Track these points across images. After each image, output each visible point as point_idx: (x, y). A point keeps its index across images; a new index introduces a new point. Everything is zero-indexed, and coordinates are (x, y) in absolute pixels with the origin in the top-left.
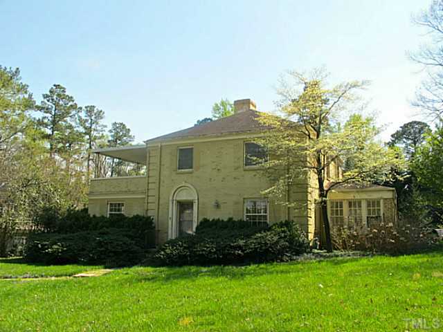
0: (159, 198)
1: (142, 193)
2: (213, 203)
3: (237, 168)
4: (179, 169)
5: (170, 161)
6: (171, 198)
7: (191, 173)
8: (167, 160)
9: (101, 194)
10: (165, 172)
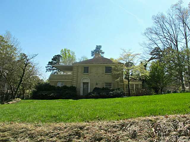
0: (77, 81)
1: (71, 80)
2: (96, 83)
3: (103, 74)
4: (84, 73)
5: (81, 70)
6: (81, 81)
7: (88, 74)
8: (80, 70)
9: (55, 79)
10: (79, 74)
